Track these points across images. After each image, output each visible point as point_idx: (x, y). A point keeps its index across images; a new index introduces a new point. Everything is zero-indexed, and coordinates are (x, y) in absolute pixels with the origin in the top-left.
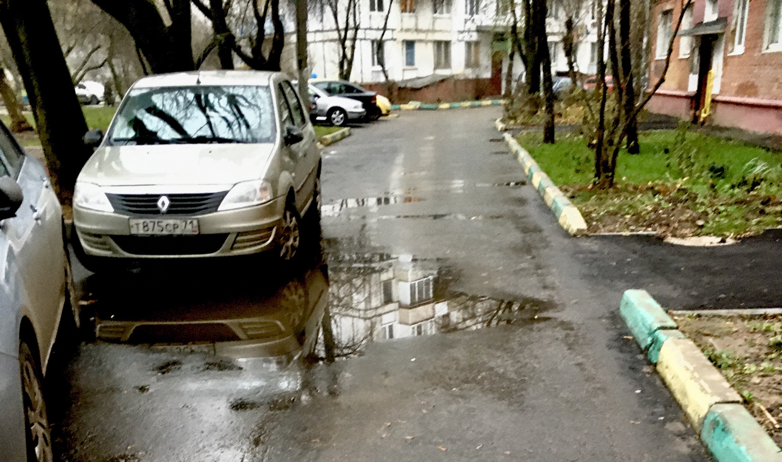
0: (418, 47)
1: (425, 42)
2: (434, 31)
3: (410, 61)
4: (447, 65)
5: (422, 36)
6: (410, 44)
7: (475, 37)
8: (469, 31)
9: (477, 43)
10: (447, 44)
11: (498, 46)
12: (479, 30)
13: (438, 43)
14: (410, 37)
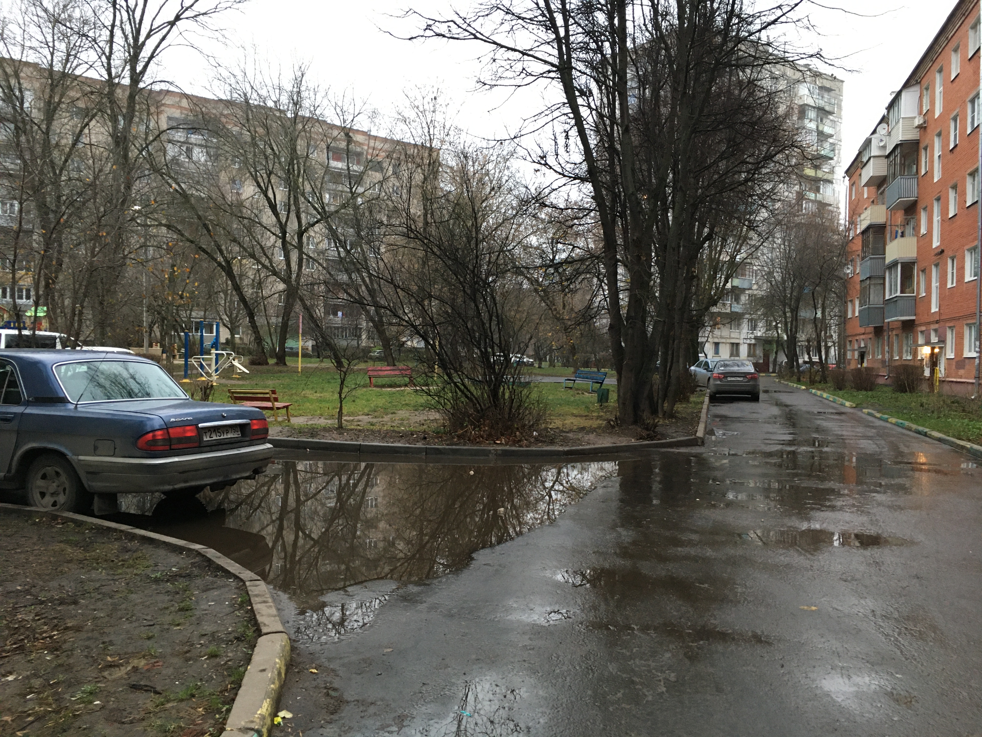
0: (721, 346)
1: (726, 343)
2: (730, 338)
3: (717, 352)
4: (738, 355)
5: (724, 341)
6: (717, 344)
7: (753, 341)
8: (750, 338)
9: (754, 345)
10: (738, 344)
11: (767, 347)
12: (756, 338)
13: (733, 344)
14: (716, 340)
